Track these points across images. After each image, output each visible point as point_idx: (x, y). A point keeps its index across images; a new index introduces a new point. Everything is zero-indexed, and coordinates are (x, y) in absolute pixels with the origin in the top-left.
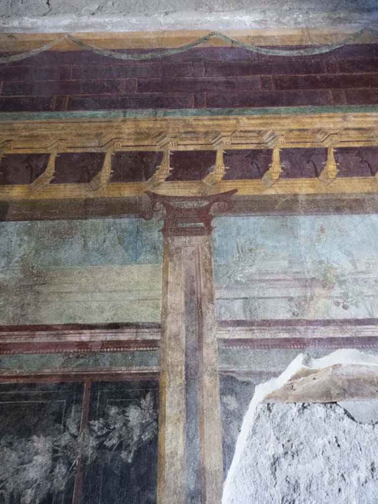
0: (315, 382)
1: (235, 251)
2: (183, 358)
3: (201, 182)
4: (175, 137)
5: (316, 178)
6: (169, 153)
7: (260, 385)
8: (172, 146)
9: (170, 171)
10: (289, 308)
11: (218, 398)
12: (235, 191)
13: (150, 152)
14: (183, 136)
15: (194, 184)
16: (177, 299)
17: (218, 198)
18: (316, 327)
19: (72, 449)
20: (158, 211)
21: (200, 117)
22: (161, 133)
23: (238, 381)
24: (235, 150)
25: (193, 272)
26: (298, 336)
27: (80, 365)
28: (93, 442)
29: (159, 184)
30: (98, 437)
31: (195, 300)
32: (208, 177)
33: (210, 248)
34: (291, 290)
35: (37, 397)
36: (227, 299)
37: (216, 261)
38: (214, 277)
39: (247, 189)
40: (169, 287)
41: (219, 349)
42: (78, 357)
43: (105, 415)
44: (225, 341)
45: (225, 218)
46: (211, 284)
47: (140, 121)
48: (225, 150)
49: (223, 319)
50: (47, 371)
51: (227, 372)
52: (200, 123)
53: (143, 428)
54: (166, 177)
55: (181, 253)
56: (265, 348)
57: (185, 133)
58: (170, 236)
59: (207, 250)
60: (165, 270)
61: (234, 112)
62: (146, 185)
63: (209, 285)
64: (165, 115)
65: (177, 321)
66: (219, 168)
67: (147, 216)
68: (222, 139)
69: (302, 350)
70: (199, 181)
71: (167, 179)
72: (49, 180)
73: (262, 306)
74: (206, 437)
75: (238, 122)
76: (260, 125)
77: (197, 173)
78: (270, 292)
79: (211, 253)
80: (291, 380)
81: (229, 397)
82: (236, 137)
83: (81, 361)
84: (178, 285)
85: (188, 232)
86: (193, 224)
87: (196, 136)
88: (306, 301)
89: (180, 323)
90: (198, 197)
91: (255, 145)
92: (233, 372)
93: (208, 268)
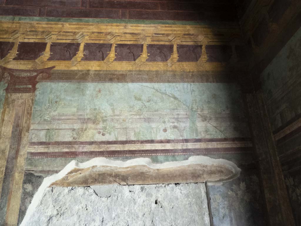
0: (81, 175)
1: (47, 102)
2: (5, 163)
3: (35, 61)
4: (23, 34)
5: (102, 61)
6: (18, 43)
7: (47, 178)
8: (21, 39)
9: (17, 54)
10: (72, 135)
11: (21, 185)
12: (54, 67)
13: (6, 42)
14: (29, 33)
15: (30, 62)
17: (42, 71)
18: (85, 145)
20: (5, 78)
21: (41, 22)
22: (15, 31)
23: (34, 176)
24: (58, 43)
25: (20, 114)
26: (74, 150)
29: (8, 62)
31: (19, 130)
32: (38, 59)
33: (32, 100)
34: (75, 125)
36: (37, 130)
37: (35, 108)
38: (32, 117)
39: (61, 66)
40: (4, 123)
41: (27, 158)
44: (32, 154)
45: (45, 83)
46: (29, 121)
47: (3, 23)
48: (52, 43)
49: (33, 141)
51: (29, 171)
52: (40, 26)
54: (13, 57)
55: (15, 103)
56: (54, 157)
57: (30, 31)
58: (10, 93)
59: (30, 101)
60: (4, 113)
61: (62, 20)
63: (28, 122)
64: (20, 19)
65: (5, 142)
66: (47, 53)
68: (51, 36)
69: (74, 158)
70: (34, 61)
71: (14, 59)
73: (56, 134)
74: (11, 206)
75: (63, 26)
76: (76, 28)
77: (32, 56)
78: (63, 126)
79: (33, 103)
80: (67, 174)
81: (28, 185)
82: (61, 35)
84: (10, 121)
85: (21, 90)
86: (25, 86)
87: (36, 33)
88: (82, 131)
89: (7, 143)
90: (31, 70)
91: (71, 40)
92: (33, 171)
93: (29, 112)
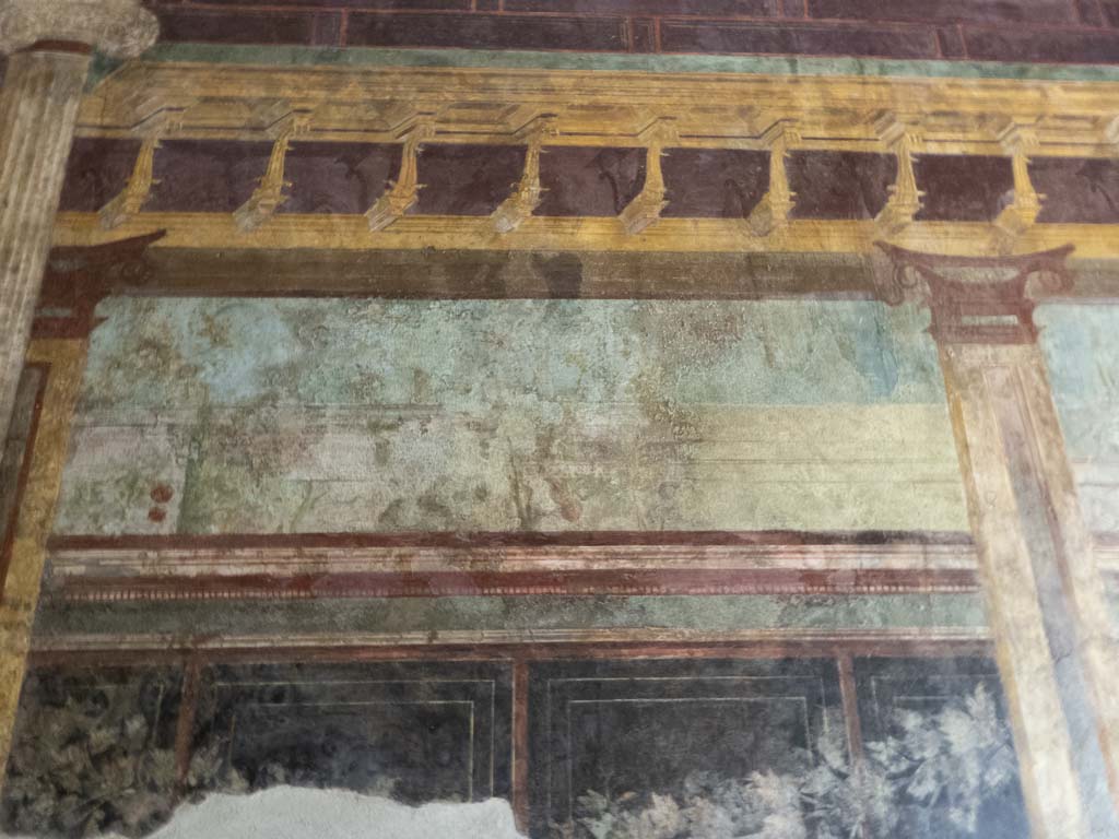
1: (1097, 380)
2: (1036, 610)
3: (992, 227)
4: (915, 123)
6: (910, 158)
8: (912, 145)
9: (921, 199)
12: (1069, 249)
14: (932, 120)
15: (976, 230)
16: (995, 480)
17: (1038, 262)
19: (842, 803)
20: (912, 287)
21: (960, 81)
22: (881, 113)
24: (1049, 159)
25: (1017, 422)
27: (819, 621)
28: (885, 790)
29: (902, 227)
30: (893, 778)
31: (1035, 484)
32: (1001, 217)
33: (1041, 372)
35: (740, 689)
36: (1102, 485)
37: (1060, 402)
38: (1064, 437)
39: (1093, 244)
40: (972, 456)
41: (1108, 592)
42: (809, 604)
43: (898, 732)
45: (1061, 307)
46: (1061, 453)
47: (831, 83)
49: (1103, 528)
50: (749, 634)
52: (963, 93)
53: (986, 758)
54: (913, 210)
55: (982, 380)
57: (936, 114)
58: (952, 343)
59: (1036, 376)
60: (956, 415)
61: (1031, 74)
62: (874, 227)
63: (1056, 453)
64: (883, 71)
65: (1006, 530)
66: (1024, 199)
67: (892, 297)
68: (1019, 132)
70: (987, 223)
71: (917, 217)
72: (658, 209)
75: (1044, 94)
76: (1093, 104)
77: (978, 205)
79: (1046, 384)
82: (1048, 128)
83: (818, 613)
84: (991, 450)
85: (987, 334)
86: (994, 318)
87: (960, 122)
89: (1014, 535)
90: (994, 260)
91: (1092, 148)
93: (1045, 414)
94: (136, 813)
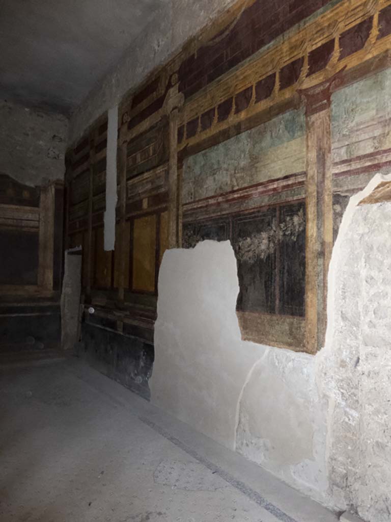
0: (389, 189)
1: (344, 113)
2: (316, 188)
3: (326, 69)
4: (310, 40)
6: (308, 55)
7: (353, 196)
8: (309, 49)
9: (308, 69)
10: (373, 144)
11: (331, 207)
12: (346, 66)
13: (296, 60)
14: (315, 36)
15: (321, 73)
16: (313, 155)
17: (335, 77)
18: (388, 154)
19: (275, 237)
20: (302, 101)
21: (325, 14)
22: (302, 41)
23: (341, 196)
24: (347, 31)
26: (376, 162)
27: (275, 199)
28: (281, 233)
29: (303, 82)
30: (283, 231)
31: (321, 153)
32: (328, 64)
33: (329, 116)
34: (375, 131)
35: (261, 216)
36: (338, 148)
37: (333, 125)
38: (331, 136)
39: (353, 61)
40: (309, 149)
41: (333, 179)
42: (273, 196)
43: (285, 221)
44: (336, 174)
45: (339, 91)
46: (330, 141)
47: (291, 38)
48: (340, 35)
49: (335, 161)
50: (263, 204)
51: (336, 192)
52: (325, 19)
53: (300, 225)
54: (306, 74)
55: (314, 125)
56: (357, 174)
57: (316, 33)
58: (309, 116)
59: (327, 118)
60: (307, 138)
62: (296, 86)
64: (305, 24)
66: (336, 52)
67: (297, 107)
68: (339, 26)
69: (378, 171)
70: (324, 69)
71: (307, 76)
72: (254, 102)
73: (357, 148)
74: (326, 226)
75: (350, 3)
77: (323, 63)
78: (362, 137)
79: (330, 120)
80: (374, 190)
81: (337, 205)
82: (348, 18)
83: (275, 198)
84: (313, 146)
85: (318, 109)
86: (320, 103)
87: (323, 32)
88: (384, 137)
89: (314, 169)
90: (323, 82)
91: (361, 18)
92: (339, 191)
93: (328, 130)
94: (193, 244)
